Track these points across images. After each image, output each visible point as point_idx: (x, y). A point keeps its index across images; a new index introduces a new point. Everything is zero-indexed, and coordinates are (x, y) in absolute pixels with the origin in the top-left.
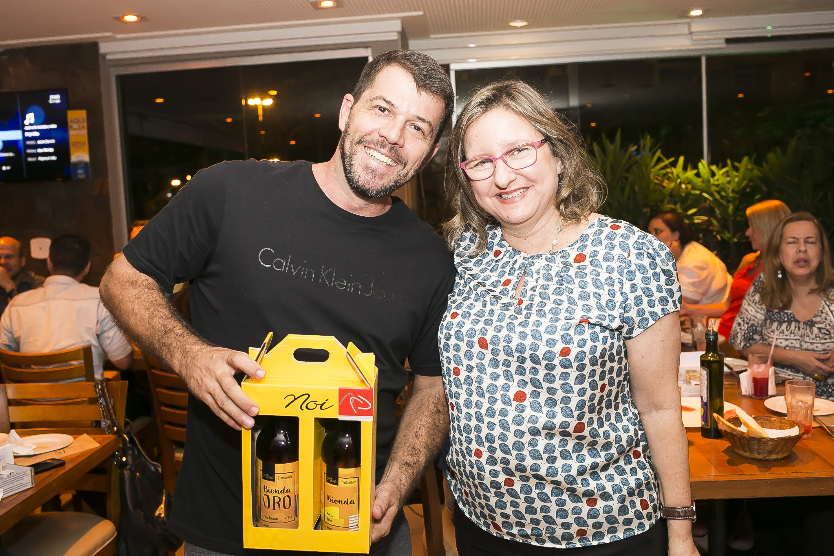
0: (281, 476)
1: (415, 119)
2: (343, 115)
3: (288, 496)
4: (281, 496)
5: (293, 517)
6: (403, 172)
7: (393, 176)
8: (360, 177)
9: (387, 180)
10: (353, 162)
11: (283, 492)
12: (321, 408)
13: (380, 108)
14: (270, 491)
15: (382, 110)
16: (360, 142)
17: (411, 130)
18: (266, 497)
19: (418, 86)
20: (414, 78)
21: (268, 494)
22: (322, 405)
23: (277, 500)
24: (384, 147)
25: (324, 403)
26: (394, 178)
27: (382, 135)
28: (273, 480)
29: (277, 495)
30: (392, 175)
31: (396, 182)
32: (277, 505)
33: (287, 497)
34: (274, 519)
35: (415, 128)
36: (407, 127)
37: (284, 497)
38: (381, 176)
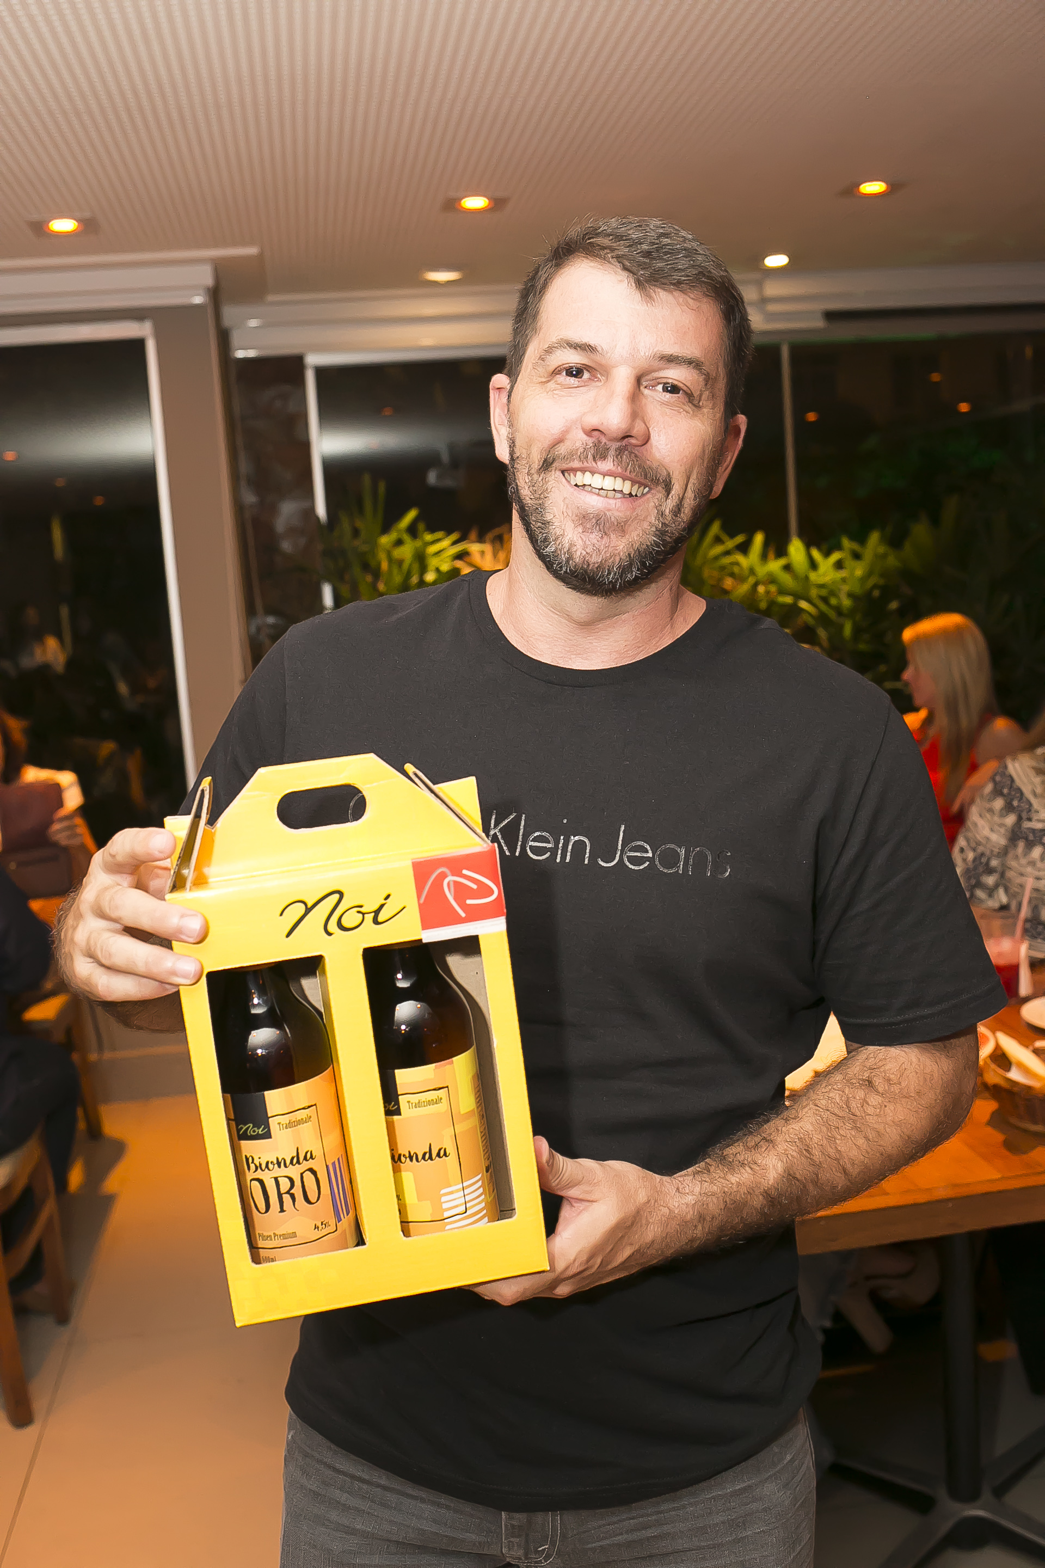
0: (285, 1120)
1: (656, 364)
2: (498, 427)
3: (311, 1170)
4: (294, 1172)
5: (332, 1221)
6: (670, 504)
7: (649, 519)
8: (571, 545)
9: (637, 533)
10: (548, 517)
11: (295, 1160)
12: (376, 922)
13: (567, 371)
14: (263, 1167)
15: (575, 372)
16: (547, 465)
17: (655, 397)
18: (256, 1184)
19: (640, 284)
20: (625, 268)
21: (259, 1175)
22: (377, 912)
23: (285, 1185)
24: (604, 457)
25: (382, 906)
26: (651, 525)
27: (589, 428)
28: (268, 1135)
29: (283, 1171)
30: (646, 517)
31: (661, 533)
32: (287, 1198)
33: (308, 1172)
34: (285, 1236)
35: (665, 389)
36: (646, 392)
37: (302, 1174)
38: (621, 527)
